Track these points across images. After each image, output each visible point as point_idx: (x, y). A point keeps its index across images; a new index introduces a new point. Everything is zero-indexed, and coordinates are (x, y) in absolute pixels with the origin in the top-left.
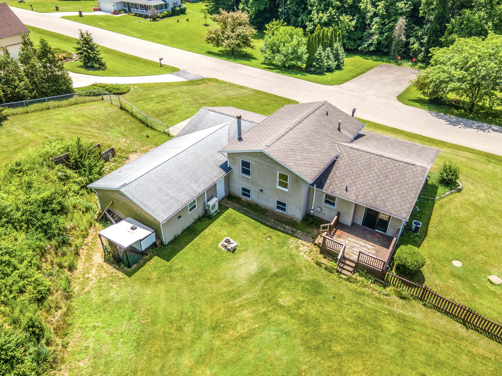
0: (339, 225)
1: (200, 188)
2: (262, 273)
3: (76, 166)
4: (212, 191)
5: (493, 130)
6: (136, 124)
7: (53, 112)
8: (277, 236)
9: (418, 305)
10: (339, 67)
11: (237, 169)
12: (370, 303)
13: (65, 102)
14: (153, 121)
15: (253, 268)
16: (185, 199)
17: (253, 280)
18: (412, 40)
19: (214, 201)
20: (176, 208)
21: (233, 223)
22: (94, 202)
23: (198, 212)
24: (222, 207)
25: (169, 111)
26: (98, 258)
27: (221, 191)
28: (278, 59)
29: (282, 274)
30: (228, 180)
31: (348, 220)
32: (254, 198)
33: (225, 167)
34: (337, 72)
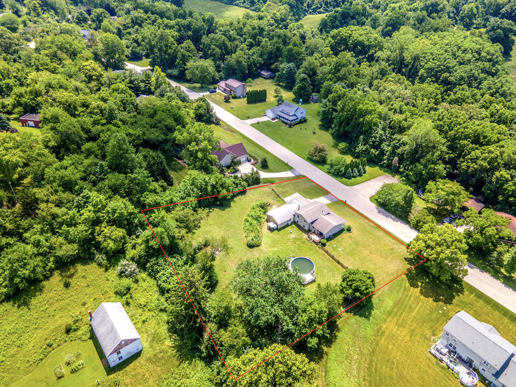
0: (314, 233)
1: (287, 219)
2: (295, 238)
3: (263, 208)
4: (290, 220)
5: (391, 218)
6: (276, 196)
7: (256, 189)
8: (301, 232)
9: (321, 250)
10: (360, 175)
11: (296, 216)
12: (312, 247)
13: (258, 186)
14: (280, 195)
15: (294, 237)
16: (284, 221)
17: (293, 239)
18: (401, 166)
19: (290, 222)
20: (282, 222)
21: (293, 227)
22: (266, 217)
23: (286, 224)
24: (292, 224)
25: (286, 192)
26: (266, 228)
27: (292, 220)
28: (332, 171)
29: (299, 239)
30: (294, 218)
31: (316, 232)
32: (299, 223)
33: (294, 215)
34: (359, 178)
